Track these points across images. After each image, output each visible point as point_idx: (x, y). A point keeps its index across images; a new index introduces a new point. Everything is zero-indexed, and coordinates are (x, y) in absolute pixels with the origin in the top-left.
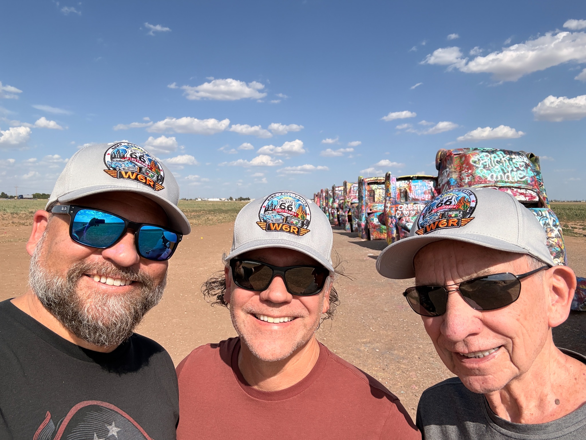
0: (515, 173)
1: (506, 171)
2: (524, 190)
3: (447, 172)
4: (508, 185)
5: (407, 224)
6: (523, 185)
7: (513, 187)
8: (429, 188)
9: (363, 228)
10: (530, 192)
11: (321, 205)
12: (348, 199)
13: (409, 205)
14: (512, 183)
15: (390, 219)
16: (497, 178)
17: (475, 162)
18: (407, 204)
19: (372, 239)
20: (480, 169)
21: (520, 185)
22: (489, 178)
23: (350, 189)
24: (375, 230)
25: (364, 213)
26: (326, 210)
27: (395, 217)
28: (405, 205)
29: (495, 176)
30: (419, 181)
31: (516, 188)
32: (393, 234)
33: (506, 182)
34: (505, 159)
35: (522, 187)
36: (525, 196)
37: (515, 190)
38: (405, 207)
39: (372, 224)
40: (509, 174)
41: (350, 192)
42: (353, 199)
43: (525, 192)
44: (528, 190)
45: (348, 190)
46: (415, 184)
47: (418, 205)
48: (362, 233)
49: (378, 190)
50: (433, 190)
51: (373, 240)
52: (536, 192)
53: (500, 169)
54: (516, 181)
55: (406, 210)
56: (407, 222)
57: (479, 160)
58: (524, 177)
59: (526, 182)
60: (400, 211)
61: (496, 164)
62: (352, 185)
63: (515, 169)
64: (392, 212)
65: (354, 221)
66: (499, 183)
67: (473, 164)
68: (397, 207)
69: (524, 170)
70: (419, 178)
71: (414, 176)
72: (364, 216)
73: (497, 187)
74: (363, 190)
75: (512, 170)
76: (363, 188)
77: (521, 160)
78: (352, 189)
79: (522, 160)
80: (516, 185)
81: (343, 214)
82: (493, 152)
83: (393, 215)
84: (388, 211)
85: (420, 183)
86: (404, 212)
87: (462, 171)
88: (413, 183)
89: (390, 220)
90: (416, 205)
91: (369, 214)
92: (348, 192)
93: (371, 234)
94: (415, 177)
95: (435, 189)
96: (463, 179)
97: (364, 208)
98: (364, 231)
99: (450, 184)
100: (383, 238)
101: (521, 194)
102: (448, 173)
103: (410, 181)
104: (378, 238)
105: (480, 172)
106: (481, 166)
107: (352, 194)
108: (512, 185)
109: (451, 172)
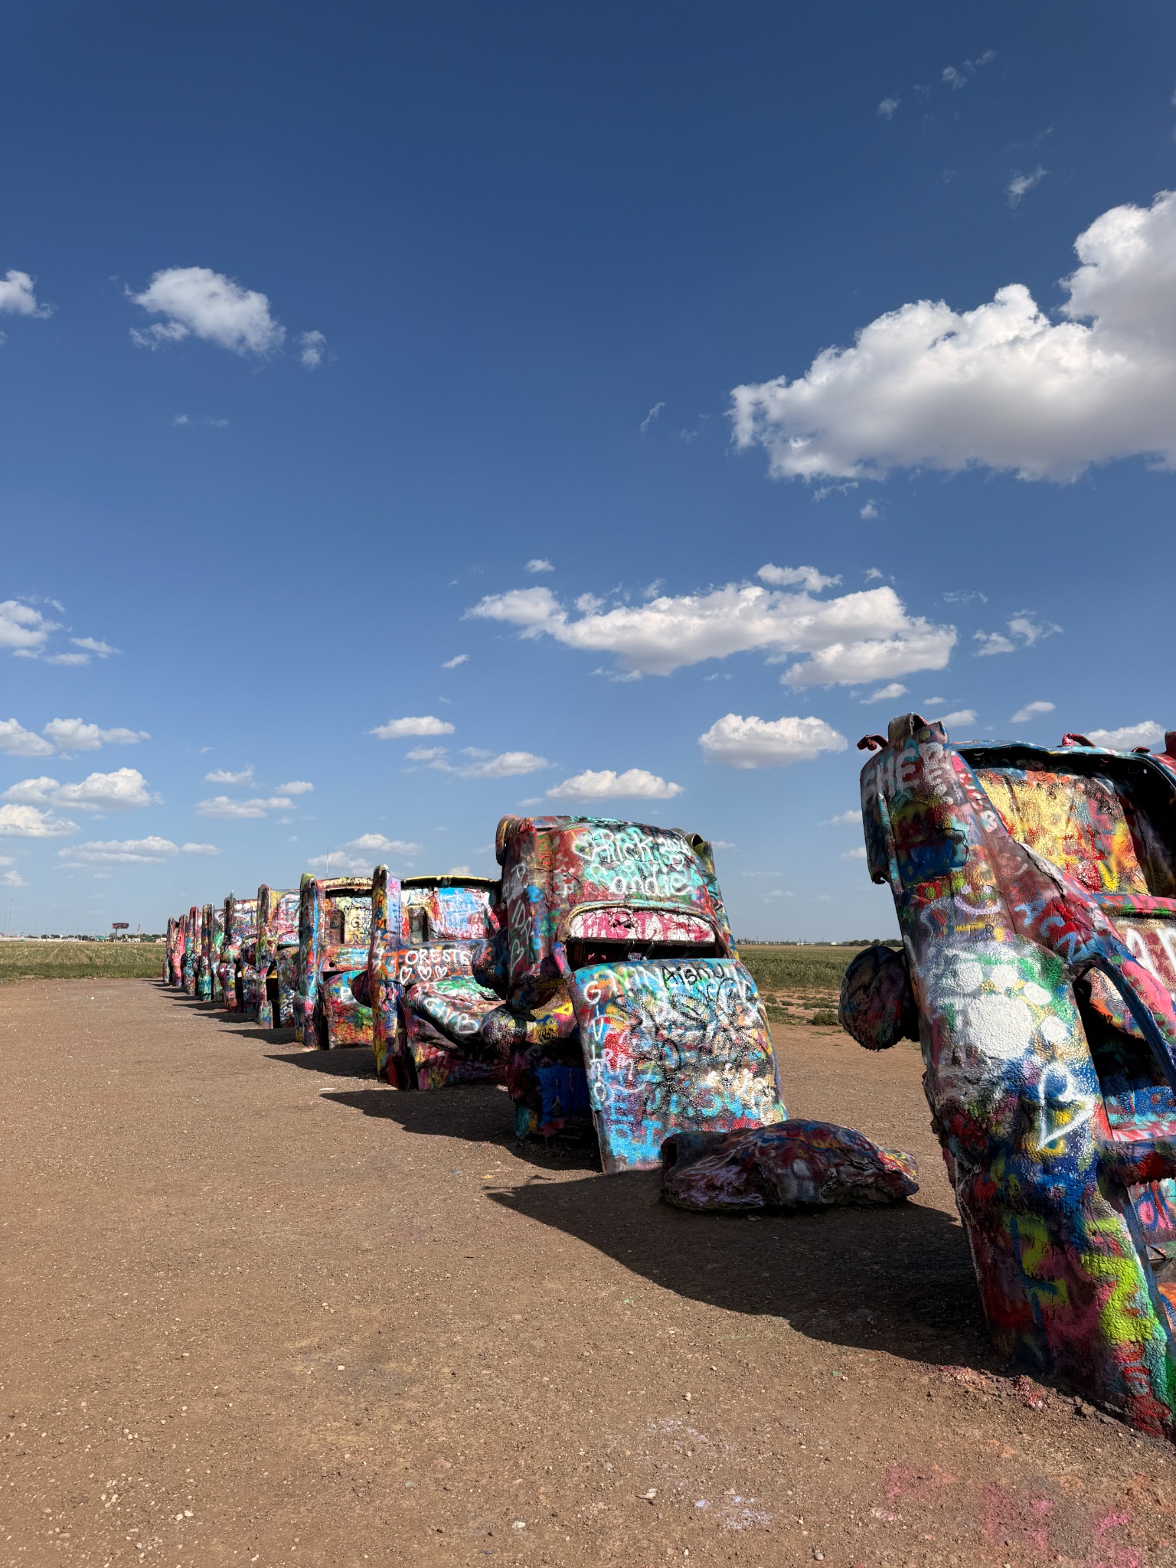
0: (665, 877)
1: (646, 874)
2: (686, 916)
3: (521, 869)
4: (652, 904)
5: (426, 1002)
6: (683, 906)
7: (662, 909)
8: (481, 909)
9: (309, 1016)
10: (697, 920)
11: (189, 952)
12: (269, 934)
13: (432, 951)
14: (661, 900)
15: (383, 988)
16: (629, 888)
17: (582, 850)
18: (428, 949)
19: (332, 1046)
20: (593, 865)
21: (677, 905)
22: (613, 889)
23: (278, 906)
24: (342, 1020)
25: (314, 974)
26: (204, 967)
27: (397, 983)
28: (421, 950)
29: (624, 884)
30: (457, 890)
31: (668, 911)
32: (390, 1028)
33: (648, 899)
34: (643, 844)
35: (681, 910)
36: (688, 931)
37: (667, 916)
38: (422, 957)
39: (336, 1002)
40: (653, 879)
41: (276, 916)
42: (284, 934)
43: (686, 922)
44: (693, 918)
45: (270, 911)
46: (447, 897)
47: (455, 951)
48: (306, 1030)
49: (354, 912)
50: (489, 914)
51: (337, 1047)
52: (708, 922)
53: (634, 868)
54: (668, 895)
55: (425, 965)
56: (427, 995)
57: (590, 845)
58: (684, 887)
59: (687, 899)
60: (409, 966)
61: (627, 855)
62: (283, 897)
63: (665, 870)
64: (389, 969)
65: (285, 995)
66: (633, 900)
67: (578, 853)
68: (403, 957)
69: (683, 872)
70: (456, 883)
71: (445, 877)
72: (313, 983)
73: (630, 908)
74: (313, 910)
75: (660, 872)
76: (313, 905)
77: (676, 849)
78: (283, 907)
79: (679, 850)
80: (668, 905)
81: (255, 977)
82: (620, 828)
83: (392, 977)
84: (378, 968)
85: (458, 895)
86: (420, 968)
87: (556, 869)
88: (442, 895)
89: (383, 991)
90: (450, 951)
91: (327, 976)
92: (270, 916)
93: (330, 1033)
94: (448, 879)
95: (494, 911)
96: (558, 888)
97: (313, 960)
98: (311, 1023)
99: (529, 899)
100: (363, 1042)
101: (680, 925)
102: (524, 872)
103: (436, 889)
104: (349, 1042)
105: (593, 873)
106: (594, 860)
107: (281, 922)
108: (660, 905)
109: (531, 871)
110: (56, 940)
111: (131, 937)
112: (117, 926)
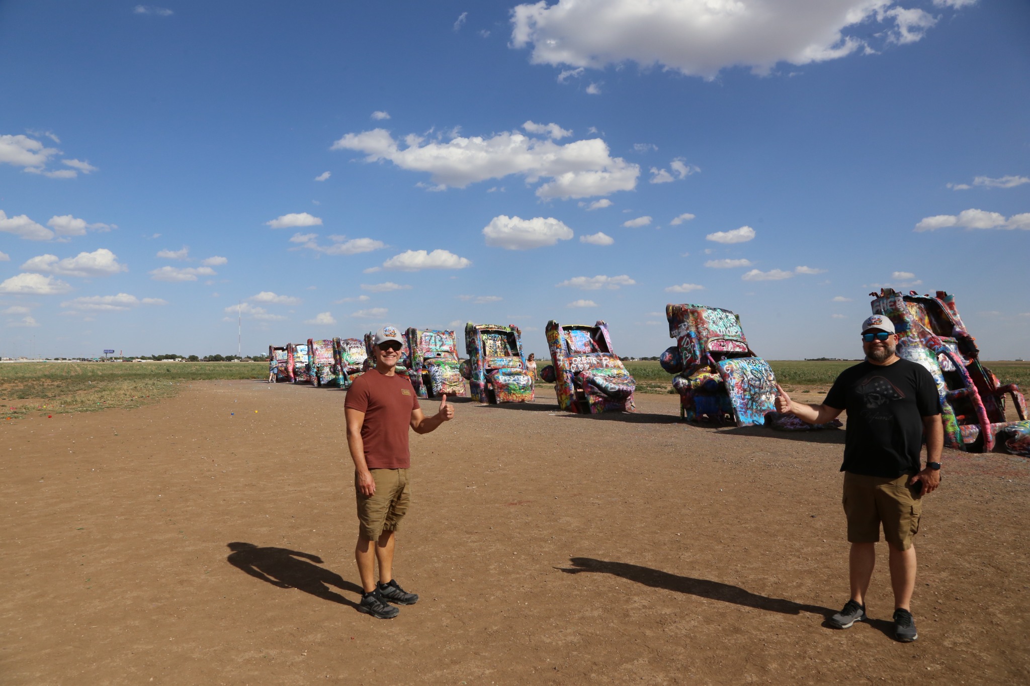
110: (64, 361)
111: (116, 359)
112: (106, 352)
